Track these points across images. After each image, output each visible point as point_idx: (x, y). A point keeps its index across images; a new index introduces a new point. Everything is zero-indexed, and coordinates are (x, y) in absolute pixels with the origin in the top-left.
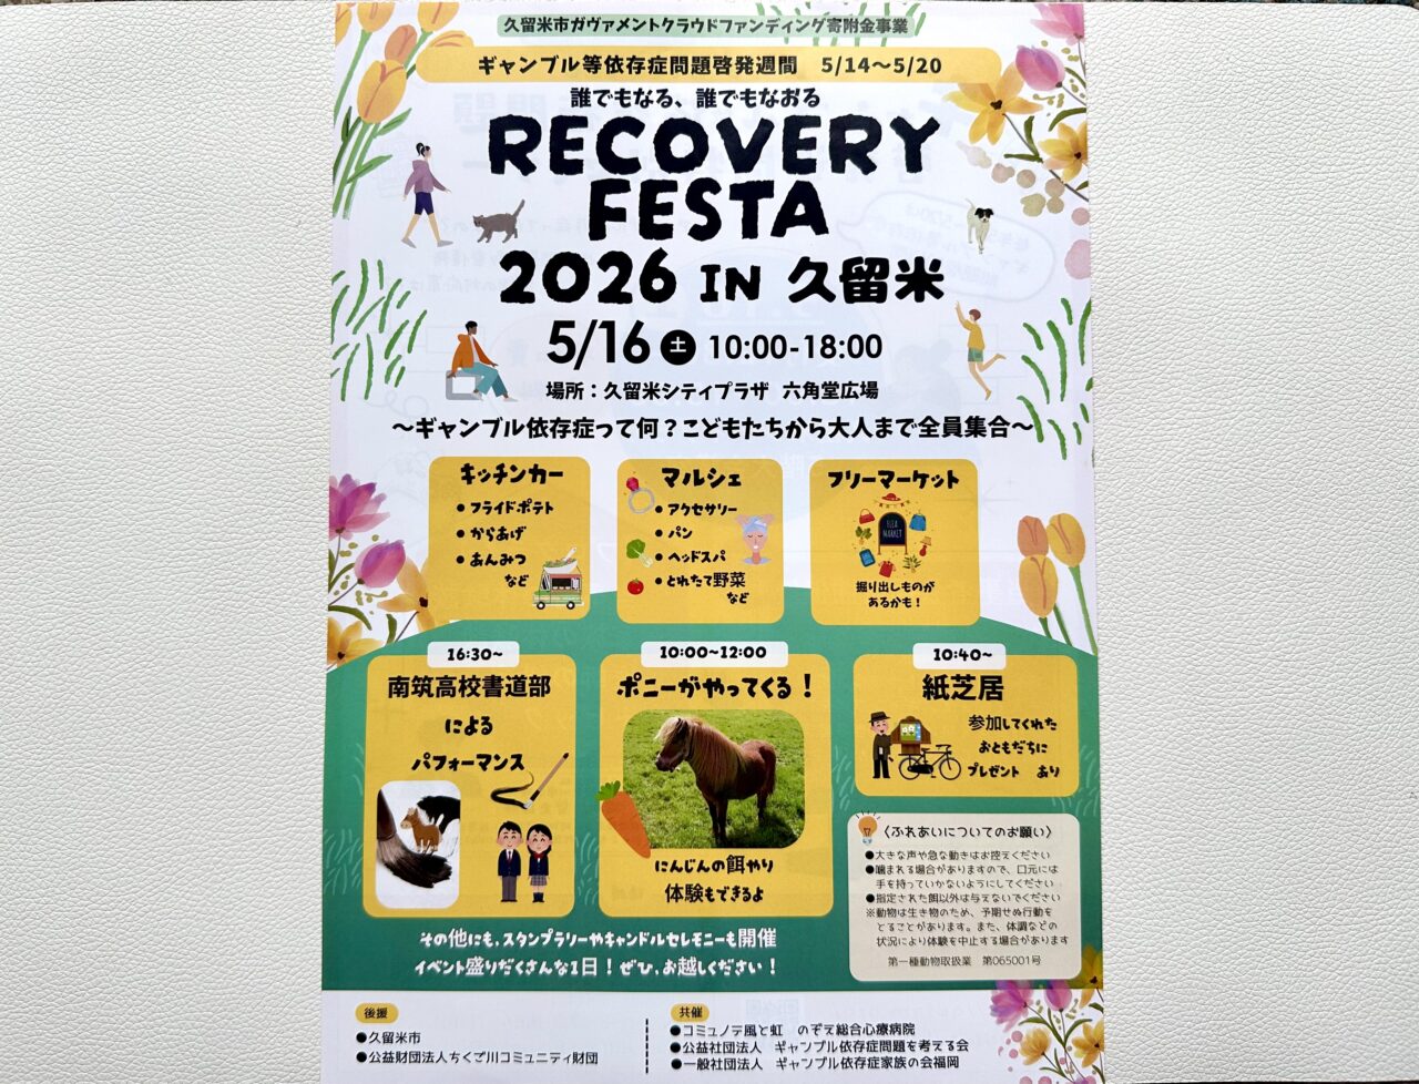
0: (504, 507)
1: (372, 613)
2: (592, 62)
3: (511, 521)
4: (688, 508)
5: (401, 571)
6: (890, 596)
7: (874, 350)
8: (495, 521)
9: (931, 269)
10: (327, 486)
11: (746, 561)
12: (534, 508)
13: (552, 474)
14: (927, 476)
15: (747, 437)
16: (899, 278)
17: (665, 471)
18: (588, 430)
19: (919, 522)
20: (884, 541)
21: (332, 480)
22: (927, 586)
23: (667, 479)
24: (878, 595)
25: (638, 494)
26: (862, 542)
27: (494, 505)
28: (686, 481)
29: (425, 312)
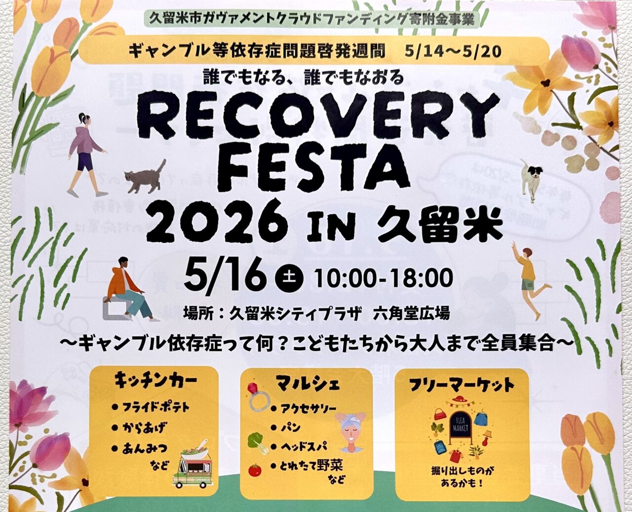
0: (150, 406)
1: (44, 491)
2: (220, 48)
3: (155, 417)
4: (297, 408)
5: (67, 457)
6: (459, 478)
7: (446, 281)
8: (142, 417)
9: (492, 216)
10: (8, 390)
11: (343, 450)
12: (174, 407)
13: (188, 380)
14: (489, 382)
15: (345, 350)
16: (467, 223)
17: (279, 377)
18: (217, 345)
19: (482, 419)
20: (454, 434)
21: (12, 384)
22: (488, 470)
23: (280, 384)
24: (449, 478)
25: (257, 396)
26: (436, 435)
27: (141, 405)
28: (295, 386)
29: (86, 250)
